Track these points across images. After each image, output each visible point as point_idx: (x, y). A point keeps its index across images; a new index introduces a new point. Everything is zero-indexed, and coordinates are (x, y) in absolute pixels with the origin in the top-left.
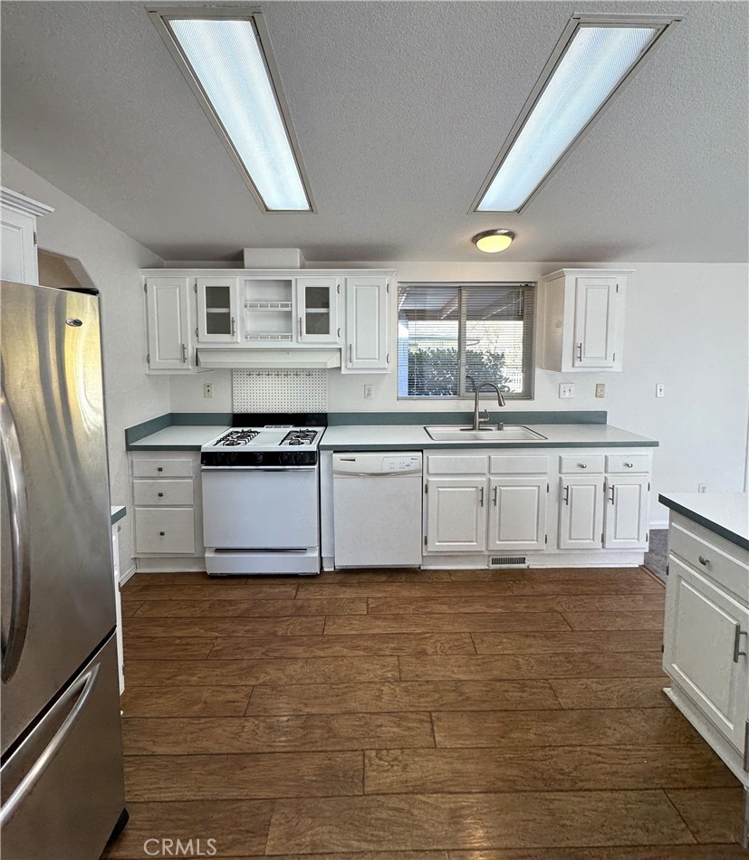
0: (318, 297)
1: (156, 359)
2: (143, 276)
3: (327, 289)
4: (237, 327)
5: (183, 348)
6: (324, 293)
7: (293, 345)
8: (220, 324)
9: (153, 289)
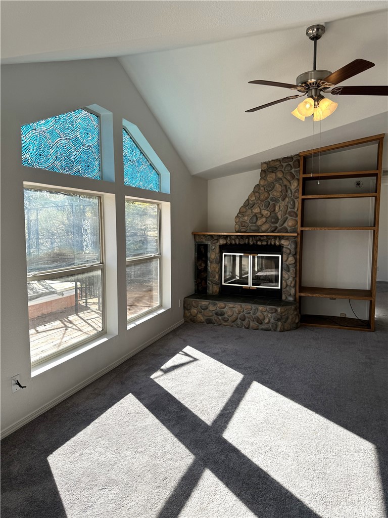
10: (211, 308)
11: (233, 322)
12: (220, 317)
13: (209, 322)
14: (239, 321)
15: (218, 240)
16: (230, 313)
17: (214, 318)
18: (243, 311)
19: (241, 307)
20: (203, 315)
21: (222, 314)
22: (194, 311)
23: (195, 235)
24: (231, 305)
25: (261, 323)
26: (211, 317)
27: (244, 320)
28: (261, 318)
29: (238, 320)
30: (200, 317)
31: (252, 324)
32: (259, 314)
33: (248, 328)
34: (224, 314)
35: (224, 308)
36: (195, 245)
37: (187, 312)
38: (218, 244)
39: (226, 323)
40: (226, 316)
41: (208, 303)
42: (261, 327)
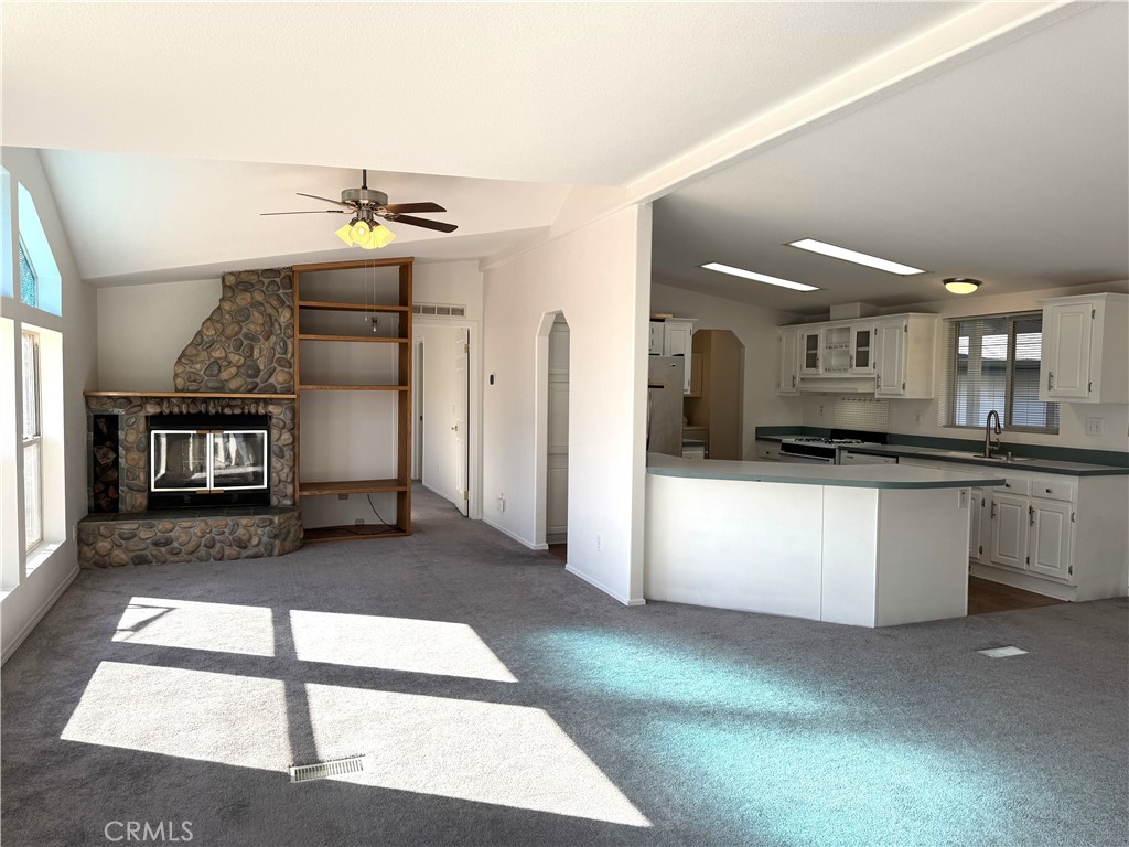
0: (864, 339)
1: (782, 385)
2: (780, 331)
3: (868, 332)
4: (820, 363)
5: (794, 378)
6: (867, 334)
7: (848, 375)
8: (812, 361)
9: (784, 339)
10: (144, 534)
11: (191, 553)
12: (163, 549)
13: (140, 560)
14: (203, 551)
15: (142, 406)
16: (184, 538)
17: (151, 551)
18: (211, 531)
19: (207, 524)
20: (126, 551)
21: (168, 542)
22: (104, 545)
23: (88, 397)
25: (245, 547)
26: (144, 552)
27: (212, 547)
28: (245, 538)
29: (202, 548)
30: (120, 555)
31: (228, 551)
32: (241, 531)
33: (220, 559)
34: (171, 543)
35: (172, 530)
36: (88, 418)
37: (85, 549)
38: (143, 414)
39: (176, 559)
40: (175, 544)
41: (137, 525)
42: (245, 553)
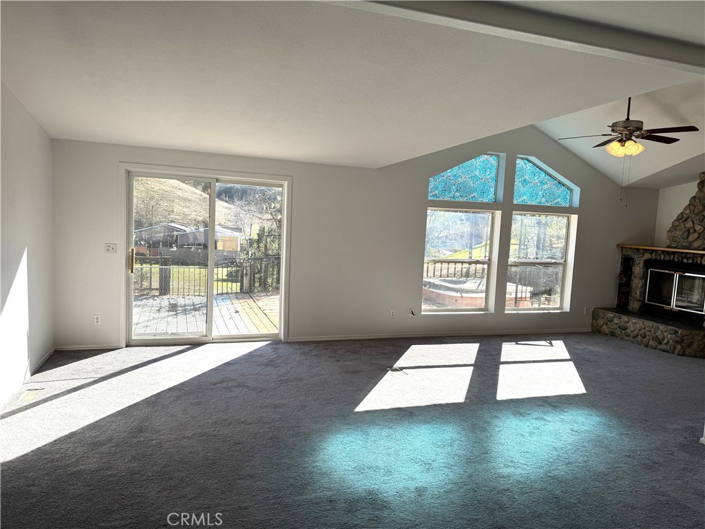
10: (616, 321)
11: (634, 337)
12: (623, 331)
13: (613, 334)
14: (639, 338)
15: (643, 254)
16: (632, 329)
17: (618, 331)
18: (645, 328)
19: (643, 324)
20: (608, 328)
21: (625, 329)
22: (601, 322)
23: (621, 247)
24: (634, 321)
25: (660, 343)
26: (615, 331)
27: (644, 337)
28: (660, 337)
29: (639, 336)
30: (605, 329)
31: (651, 343)
32: (659, 333)
33: (647, 346)
34: (626, 329)
35: (628, 322)
36: (622, 258)
37: (594, 321)
38: (643, 258)
39: (627, 338)
40: (628, 331)
41: (613, 316)
42: (660, 347)
